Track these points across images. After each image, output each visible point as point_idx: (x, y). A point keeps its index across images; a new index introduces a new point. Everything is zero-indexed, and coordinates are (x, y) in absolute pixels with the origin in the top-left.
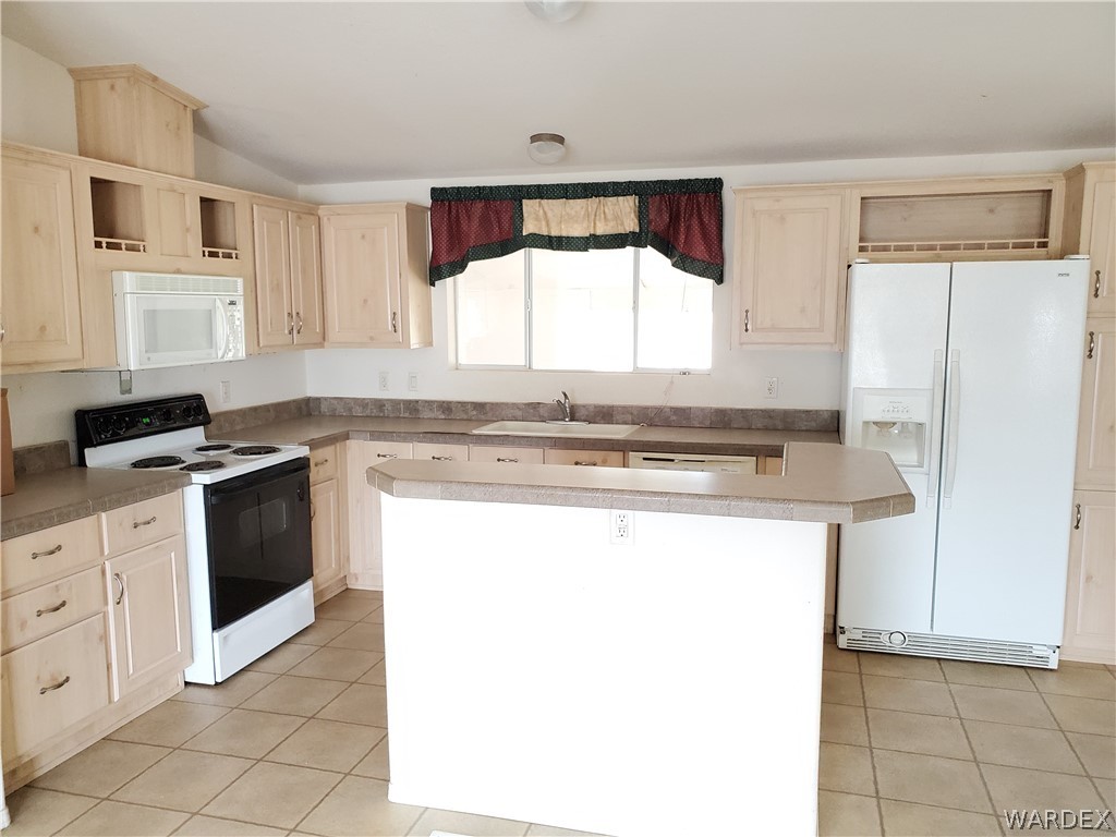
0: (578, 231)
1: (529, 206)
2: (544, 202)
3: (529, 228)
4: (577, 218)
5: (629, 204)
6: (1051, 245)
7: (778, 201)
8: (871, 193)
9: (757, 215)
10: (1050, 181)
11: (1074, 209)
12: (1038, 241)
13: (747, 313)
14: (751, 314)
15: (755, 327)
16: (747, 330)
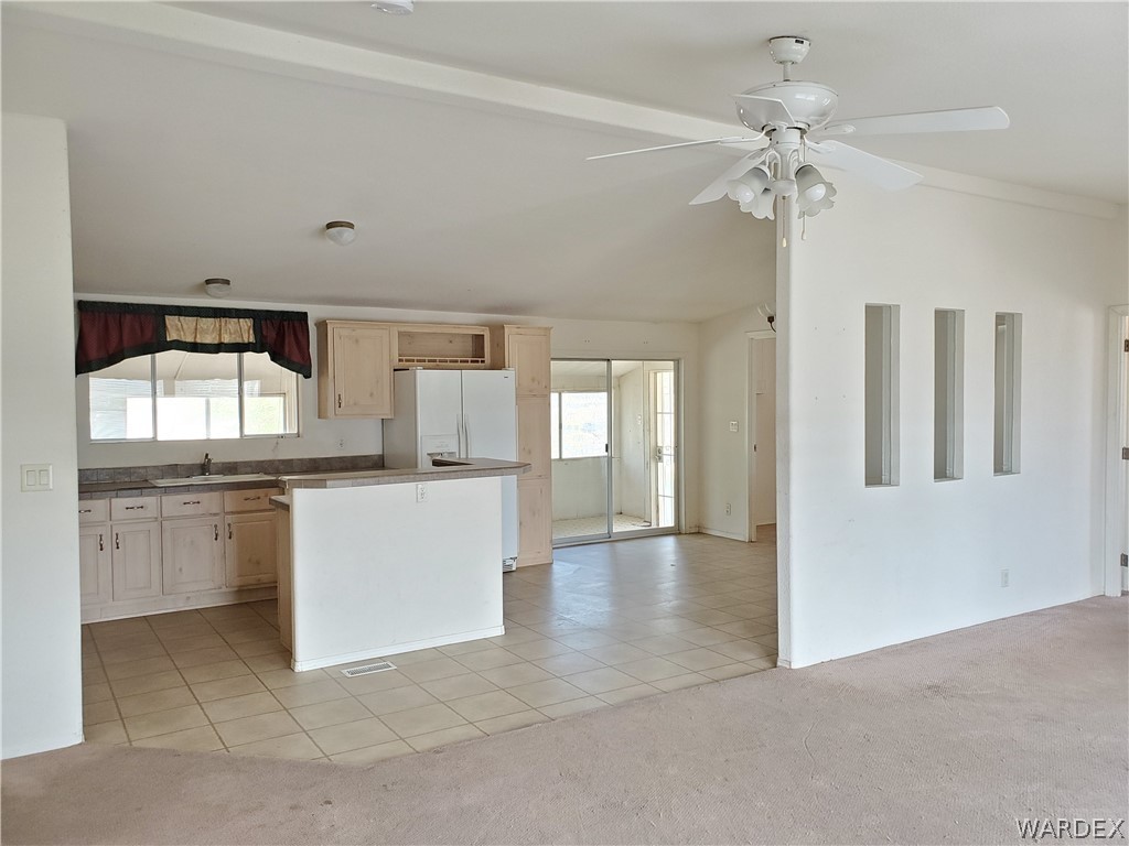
0: (209, 339)
1: (170, 321)
2: (182, 318)
3: (172, 336)
4: (208, 331)
5: (246, 324)
6: (486, 362)
7: (354, 331)
8: (402, 330)
9: (342, 338)
10: (484, 331)
11: (498, 345)
12: (480, 359)
13: (339, 396)
14: (343, 397)
15: (345, 405)
16: (340, 407)
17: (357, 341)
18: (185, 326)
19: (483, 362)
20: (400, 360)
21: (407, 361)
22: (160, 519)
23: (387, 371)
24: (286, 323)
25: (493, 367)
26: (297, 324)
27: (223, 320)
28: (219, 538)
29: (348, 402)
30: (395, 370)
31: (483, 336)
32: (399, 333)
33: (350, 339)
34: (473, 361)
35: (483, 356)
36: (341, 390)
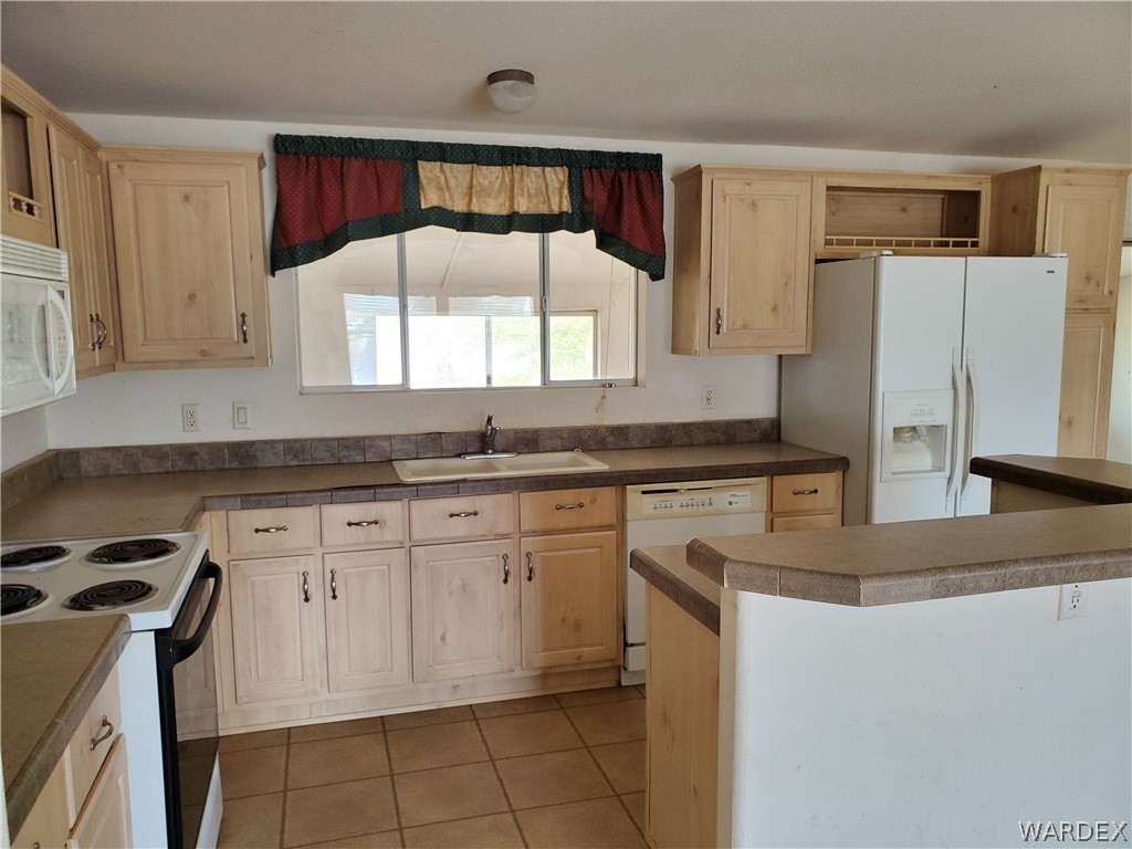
0: (493, 206)
1: (428, 170)
2: (447, 166)
3: (429, 199)
4: (491, 190)
5: (557, 176)
6: (981, 244)
7: (749, 184)
8: (835, 182)
9: (728, 199)
10: (980, 183)
11: (1015, 210)
12: (970, 240)
13: (718, 311)
14: (724, 315)
15: (727, 329)
16: (718, 332)
17: (754, 205)
18: (452, 183)
19: (975, 244)
20: (828, 243)
21: (839, 243)
22: (408, 545)
23: (803, 262)
24: (624, 176)
25: (997, 250)
26: (643, 177)
27: (517, 169)
28: (510, 580)
29: (733, 324)
30: (818, 261)
31: (976, 195)
32: (829, 188)
33: (742, 201)
34: (956, 244)
35: (975, 234)
36: (722, 299)
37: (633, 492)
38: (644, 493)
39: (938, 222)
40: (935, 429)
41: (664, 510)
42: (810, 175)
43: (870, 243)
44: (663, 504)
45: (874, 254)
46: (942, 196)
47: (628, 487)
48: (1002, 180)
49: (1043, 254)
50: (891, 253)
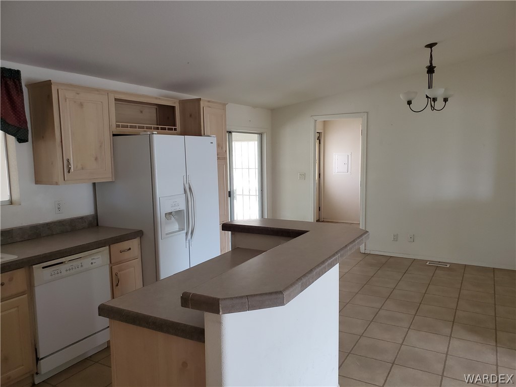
6: (177, 129)
7: (78, 94)
8: (118, 97)
9: (67, 100)
10: (175, 103)
11: (191, 116)
12: (174, 127)
13: (68, 161)
14: (71, 162)
15: (74, 169)
16: (69, 172)
17: (81, 105)
19: (175, 129)
20: (118, 126)
21: (123, 126)
23: (107, 136)
25: (184, 133)
26: (10, 82)
29: (77, 167)
30: (114, 135)
31: (173, 108)
32: (116, 100)
33: (75, 102)
34: (169, 129)
35: (175, 125)
36: (70, 154)
37: (37, 269)
38: (43, 268)
39: (155, 118)
40: (179, 212)
41: (56, 275)
42: (107, 92)
43: (143, 128)
44: (56, 272)
45: (149, 133)
46: (156, 107)
47: (34, 266)
48: (183, 103)
49: (204, 135)
50: (156, 133)
